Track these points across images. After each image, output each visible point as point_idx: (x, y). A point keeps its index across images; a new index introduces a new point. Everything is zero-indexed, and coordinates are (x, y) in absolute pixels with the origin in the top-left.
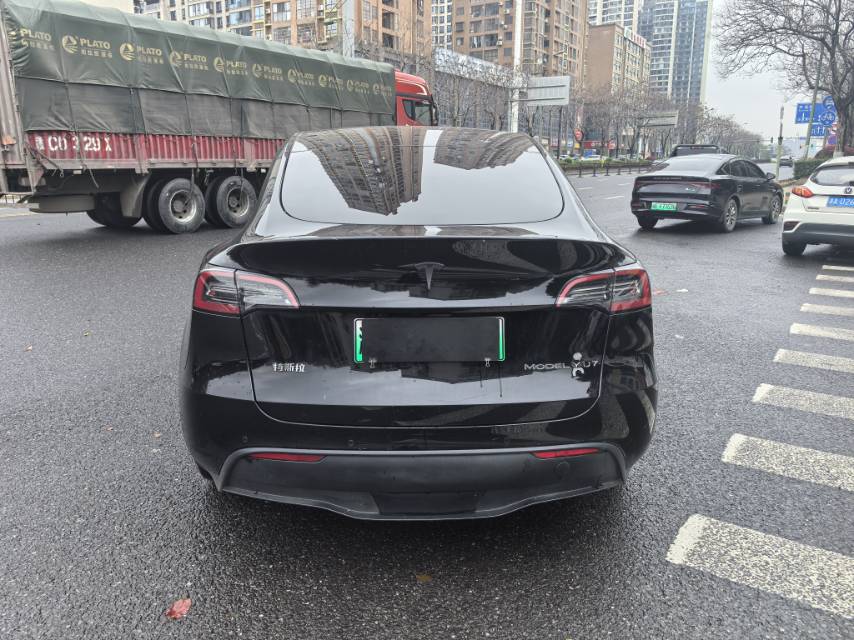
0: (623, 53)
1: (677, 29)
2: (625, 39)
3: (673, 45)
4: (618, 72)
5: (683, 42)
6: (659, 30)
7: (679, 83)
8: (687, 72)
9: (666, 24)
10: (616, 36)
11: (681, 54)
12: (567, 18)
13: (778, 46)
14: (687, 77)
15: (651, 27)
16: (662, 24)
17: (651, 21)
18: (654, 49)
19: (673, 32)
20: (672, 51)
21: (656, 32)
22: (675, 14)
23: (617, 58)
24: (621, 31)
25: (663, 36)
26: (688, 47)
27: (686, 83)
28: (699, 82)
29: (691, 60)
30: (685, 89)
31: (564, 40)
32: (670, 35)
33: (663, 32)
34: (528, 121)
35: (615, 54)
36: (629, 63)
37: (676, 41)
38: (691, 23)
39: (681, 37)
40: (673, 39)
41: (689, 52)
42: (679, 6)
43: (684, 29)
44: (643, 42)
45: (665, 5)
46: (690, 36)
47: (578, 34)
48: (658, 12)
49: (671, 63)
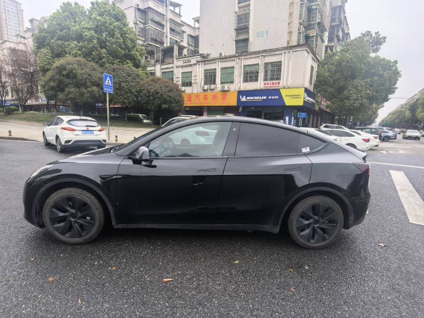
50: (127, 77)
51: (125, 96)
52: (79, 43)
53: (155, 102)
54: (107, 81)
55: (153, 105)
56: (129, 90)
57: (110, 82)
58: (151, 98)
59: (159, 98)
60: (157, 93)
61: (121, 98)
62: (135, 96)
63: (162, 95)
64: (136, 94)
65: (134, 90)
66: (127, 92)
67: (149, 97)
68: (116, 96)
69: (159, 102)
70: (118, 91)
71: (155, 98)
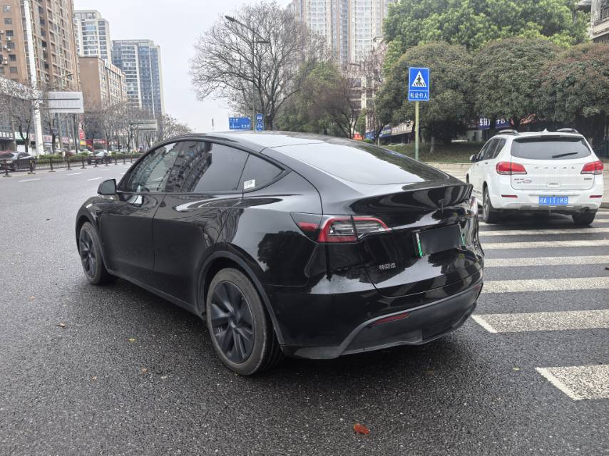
0: (107, 78)
1: (139, 64)
2: (106, 68)
3: (138, 74)
4: (104, 90)
5: (144, 74)
6: (127, 64)
7: (146, 101)
8: (150, 94)
9: (131, 60)
10: (99, 65)
11: (144, 81)
12: (61, 49)
13: (228, 82)
14: (150, 97)
15: (121, 61)
16: (129, 61)
17: (120, 57)
18: (127, 76)
19: (137, 67)
20: (138, 78)
21: (125, 65)
22: (136, 54)
23: (102, 81)
24: (102, 62)
25: (130, 68)
26: (149, 77)
27: (151, 101)
28: (160, 101)
29: (151, 86)
30: (151, 105)
31: (60, 65)
32: (135, 68)
33: (130, 66)
34: (50, 125)
35: (100, 79)
36: (111, 85)
37: (140, 73)
38: (148, 61)
39: (143, 70)
40: (138, 70)
41: (150, 81)
42: (138, 50)
43: (144, 65)
44: (119, 71)
45: (128, 48)
46: (149, 70)
47: (71, 61)
48: (125, 52)
49: (139, 87)
50: (513, 60)
51: (506, 100)
52: (440, 15)
53: (567, 105)
54: (416, 81)
55: (563, 111)
56: (514, 85)
57: (422, 81)
58: (559, 95)
59: (576, 94)
60: (573, 84)
61: (497, 106)
62: (528, 96)
63: (583, 86)
64: (529, 91)
65: (524, 86)
66: (510, 91)
67: (554, 94)
68: (487, 102)
69: (576, 103)
70: (492, 92)
71: (566, 95)
